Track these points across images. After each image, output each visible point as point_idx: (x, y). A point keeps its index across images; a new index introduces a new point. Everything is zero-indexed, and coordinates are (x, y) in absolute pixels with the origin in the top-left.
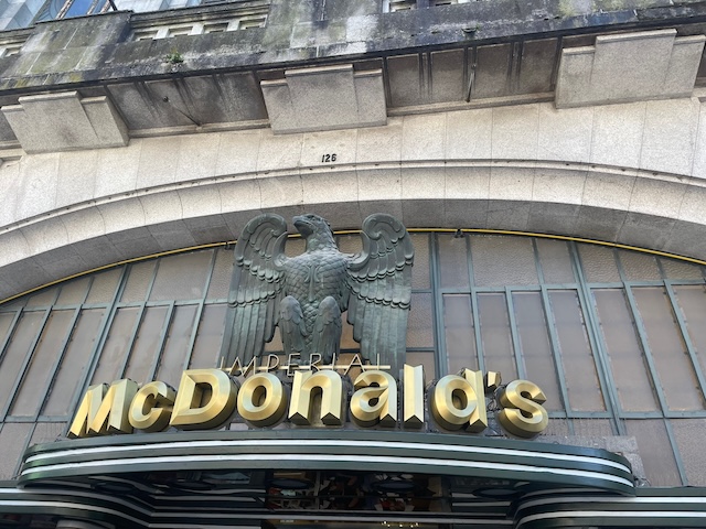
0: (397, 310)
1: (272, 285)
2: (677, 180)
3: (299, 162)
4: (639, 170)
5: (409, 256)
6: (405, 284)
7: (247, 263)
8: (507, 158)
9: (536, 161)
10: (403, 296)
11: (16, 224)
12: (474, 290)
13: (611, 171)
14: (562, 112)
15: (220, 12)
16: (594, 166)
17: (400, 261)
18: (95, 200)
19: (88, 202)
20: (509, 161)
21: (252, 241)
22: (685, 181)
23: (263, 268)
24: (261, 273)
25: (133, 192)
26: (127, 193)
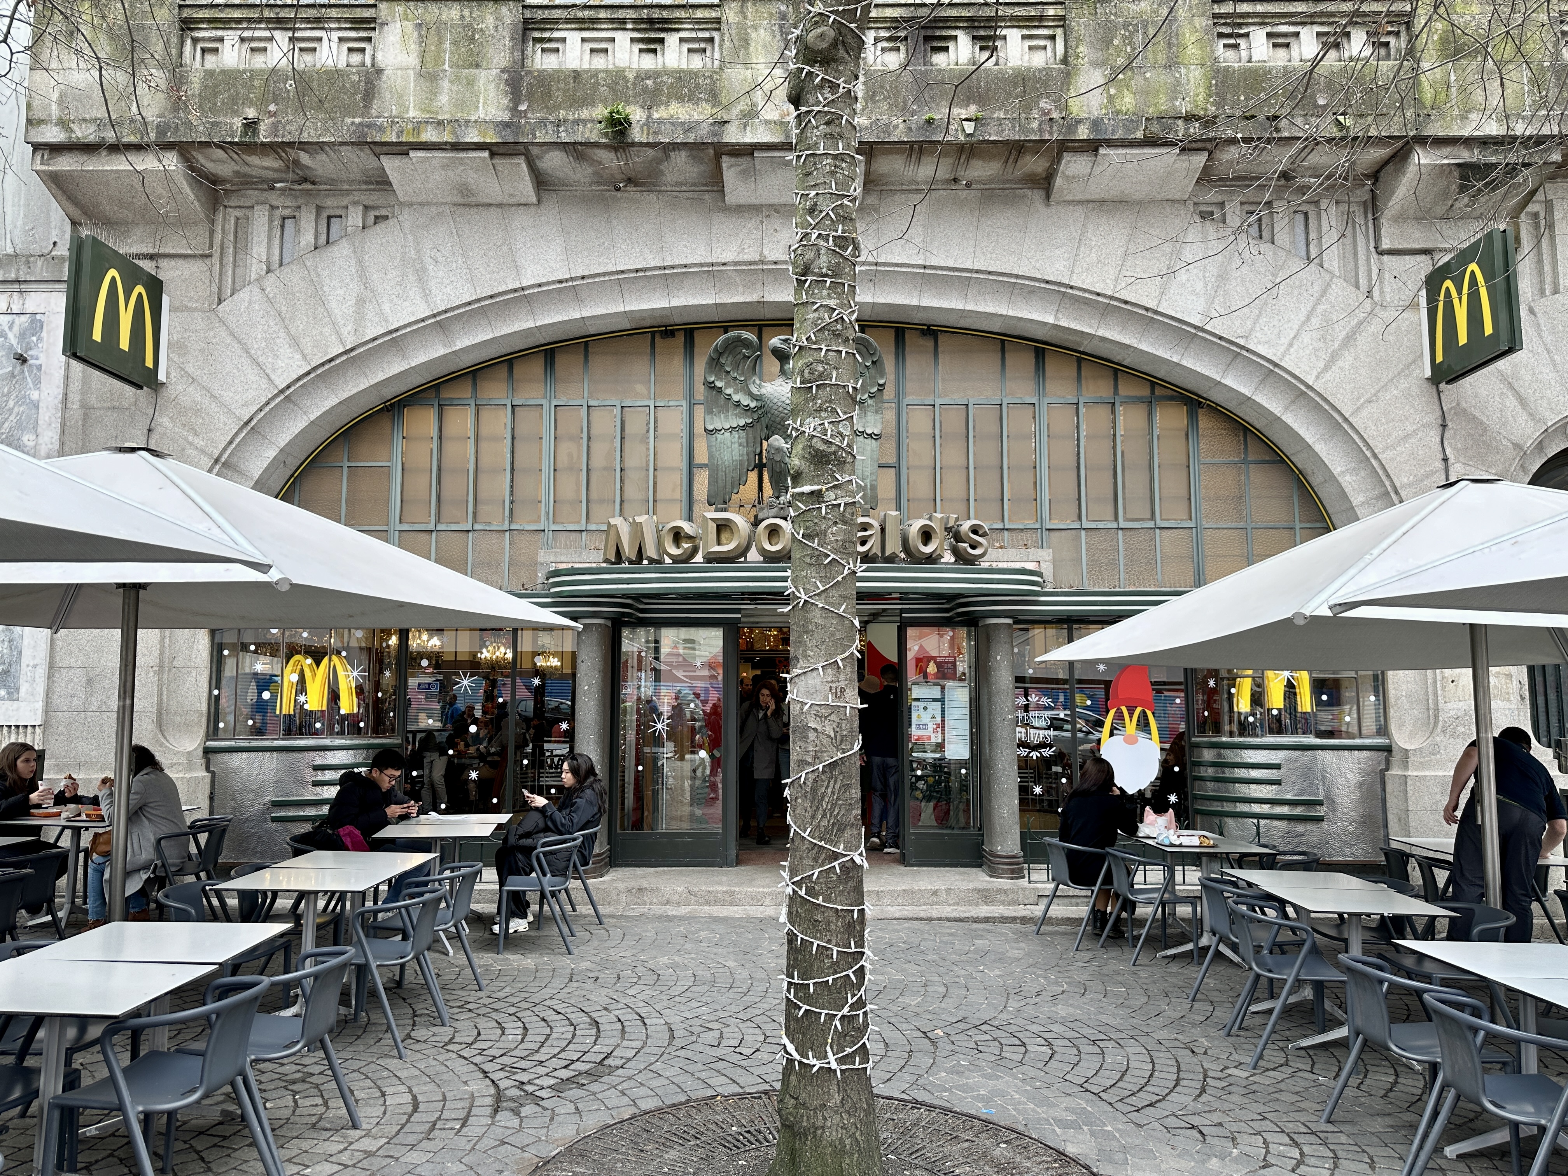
0: (869, 441)
1: (749, 413)
2: (1143, 312)
3: (761, 253)
4: (1112, 298)
5: (881, 382)
6: (877, 412)
7: (719, 384)
8: (990, 269)
9: (1017, 276)
10: (875, 426)
11: (434, 316)
12: (939, 401)
13: (1086, 295)
14: (1053, 210)
15: (651, 21)
16: (1072, 287)
17: (873, 386)
18: (523, 289)
19: (515, 290)
20: (990, 273)
21: (722, 361)
22: (1150, 314)
23: (736, 392)
24: (736, 398)
25: (567, 281)
26: (561, 282)
